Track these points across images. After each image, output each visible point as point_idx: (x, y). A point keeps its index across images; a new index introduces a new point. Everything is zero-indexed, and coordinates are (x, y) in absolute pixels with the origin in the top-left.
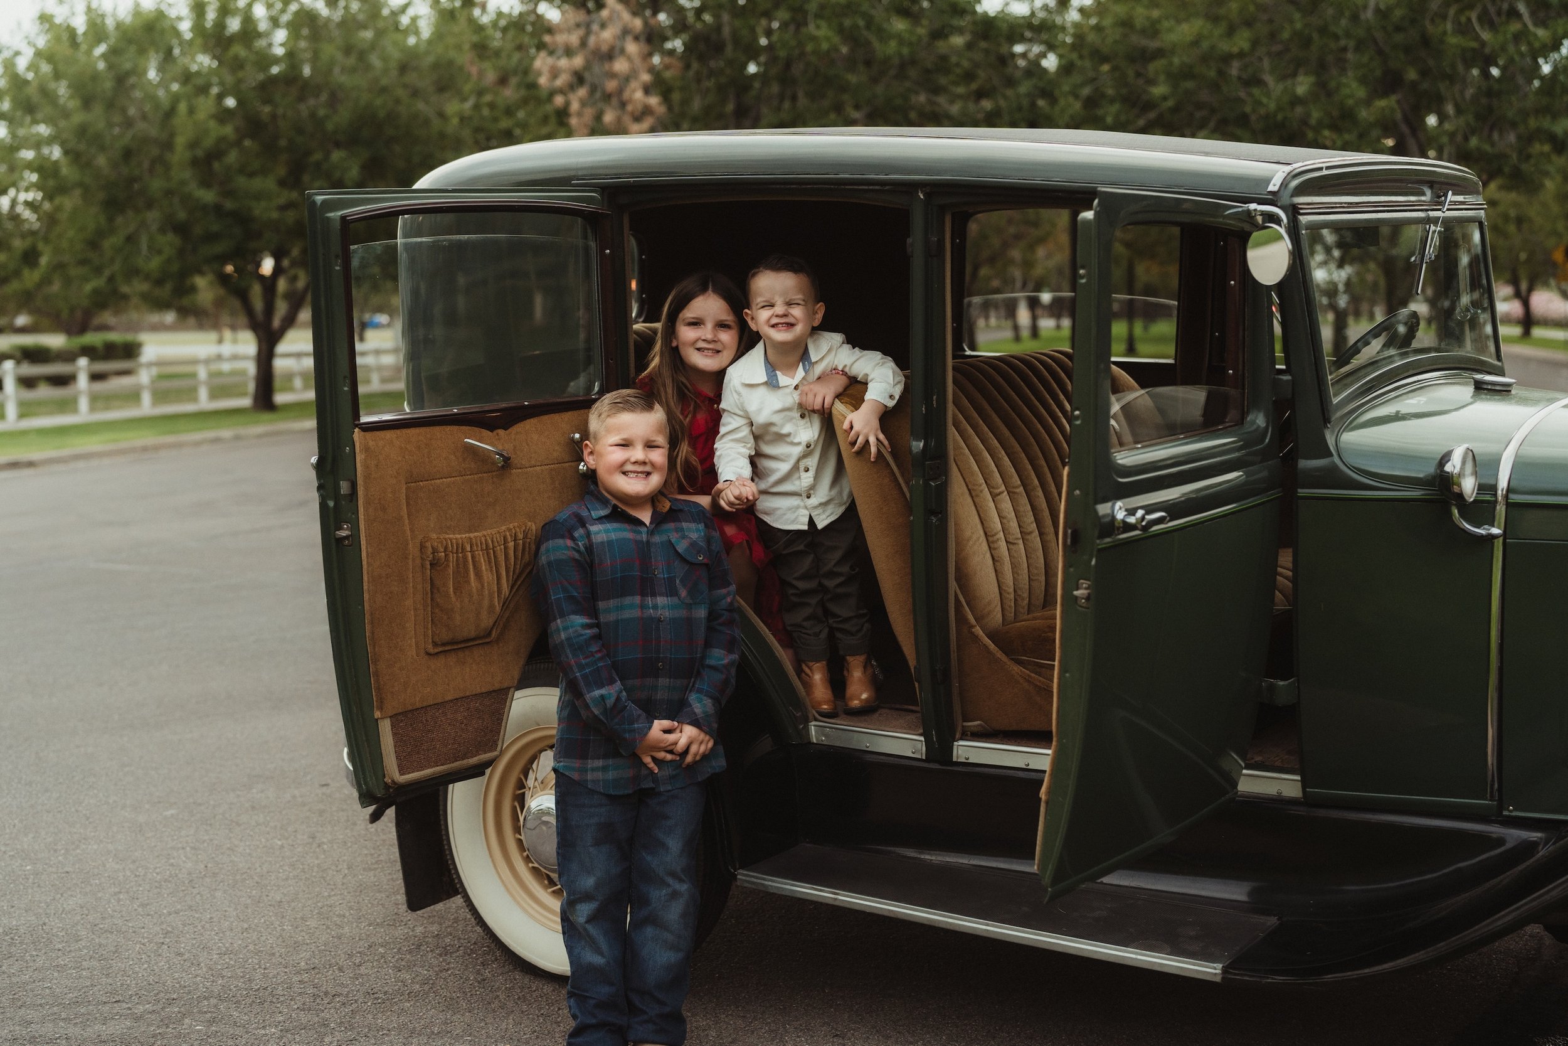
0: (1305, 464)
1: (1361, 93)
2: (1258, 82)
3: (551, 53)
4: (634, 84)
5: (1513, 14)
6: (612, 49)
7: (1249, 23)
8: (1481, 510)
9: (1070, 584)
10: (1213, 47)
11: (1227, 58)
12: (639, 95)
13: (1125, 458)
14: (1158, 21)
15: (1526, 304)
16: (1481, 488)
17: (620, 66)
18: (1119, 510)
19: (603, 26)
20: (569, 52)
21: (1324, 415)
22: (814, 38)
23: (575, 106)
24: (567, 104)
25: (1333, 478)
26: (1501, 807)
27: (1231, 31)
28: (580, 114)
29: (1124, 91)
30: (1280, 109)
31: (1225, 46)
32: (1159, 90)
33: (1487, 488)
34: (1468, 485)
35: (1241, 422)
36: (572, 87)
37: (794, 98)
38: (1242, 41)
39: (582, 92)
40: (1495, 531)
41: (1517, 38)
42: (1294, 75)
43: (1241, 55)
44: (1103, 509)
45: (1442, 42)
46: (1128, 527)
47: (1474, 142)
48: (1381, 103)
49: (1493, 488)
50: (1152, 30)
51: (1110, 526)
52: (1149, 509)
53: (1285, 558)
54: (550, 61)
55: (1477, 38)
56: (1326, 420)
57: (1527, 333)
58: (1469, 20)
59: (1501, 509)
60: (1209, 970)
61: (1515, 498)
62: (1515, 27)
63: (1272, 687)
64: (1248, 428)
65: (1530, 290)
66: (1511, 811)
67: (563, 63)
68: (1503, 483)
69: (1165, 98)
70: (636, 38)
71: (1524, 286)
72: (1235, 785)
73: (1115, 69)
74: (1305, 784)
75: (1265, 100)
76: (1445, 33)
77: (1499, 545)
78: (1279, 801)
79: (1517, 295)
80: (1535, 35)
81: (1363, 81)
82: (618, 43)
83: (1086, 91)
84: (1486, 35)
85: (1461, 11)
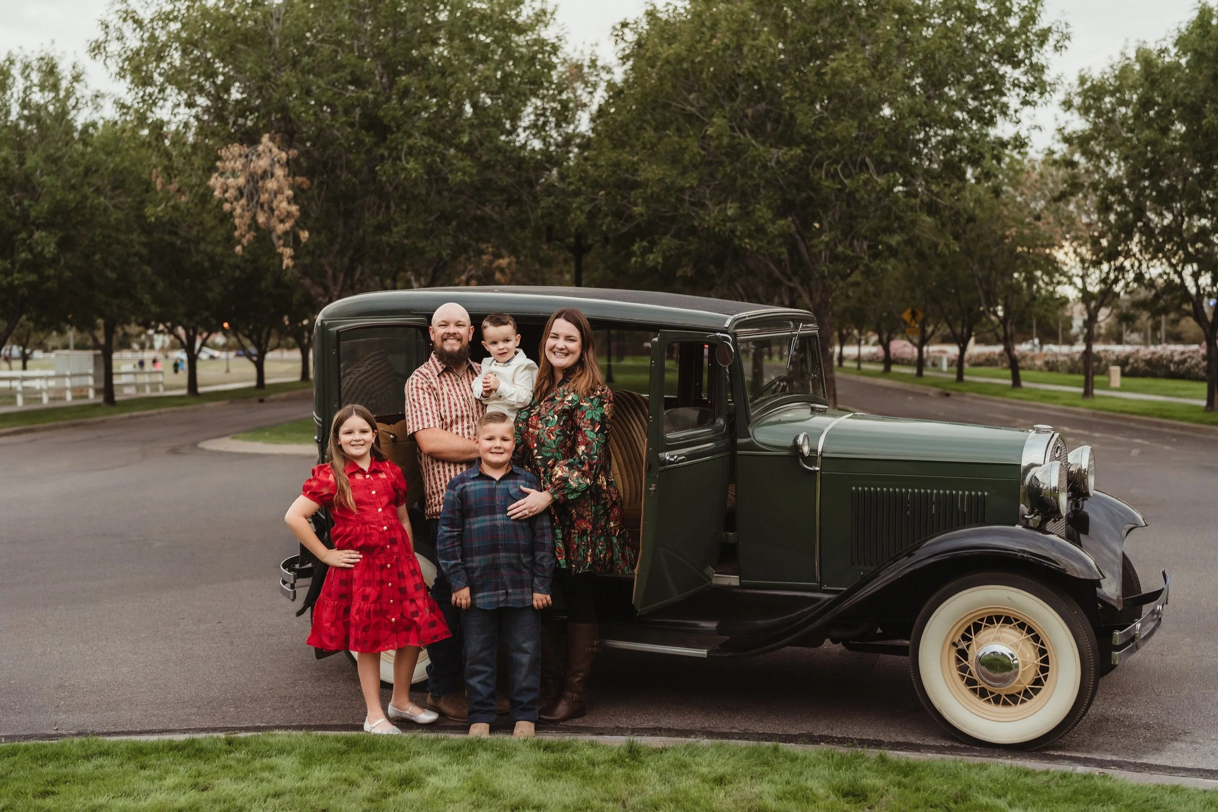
0: (740, 441)
1: (769, 215)
2: (703, 206)
3: (222, 174)
4: (280, 197)
5: (864, 166)
6: (265, 172)
7: (696, 167)
8: (811, 459)
9: (648, 485)
10: (673, 183)
11: (682, 190)
12: (284, 204)
13: (669, 436)
14: (637, 163)
15: (886, 348)
16: (811, 451)
17: (271, 184)
18: (667, 456)
19: (259, 156)
20: (234, 174)
21: (748, 421)
22: (404, 169)
23: (238, 211)
24: (234, 209)
25: (752, 446)
26: (821, 586)
27: (684, 172)
28: (241, 217)
29: (614, 208)
30: (717, 224)
31: (681, 182)
32: (637, 210)
33: (813, 450)
34: (806, 449)
35: (714, 422)
36: (237, 199)
37: (388, 207)
38: (691, 180)
39: (243, 201)
40: (817, 469)
41: (866, 183)
42: (725, 201)
43: (691, 187)
44: (661, 455)
45: (818, 184)
46: (671, 463)
47: (840, 249)
48: (781, 222)
49: (816, 451)
50: (634, 169)
51: (664, 462)
52: (679, 456)
53: (732, 487)
54: (221, 180)
55: (841, 182)
56: (749, 422)
57: (887, 369)
58: (836, 170)
59: (819, 460)
60: (703, 653)
61: (824, 455)
62: (864, 176)
63: (727, 536)
64: (716, 425)
65: (890, 339)
66: (825, 587)
67: (231, 181)
68: (820, 450)
69: (642, 215)
70: (281, 166)
71: (885, 337)
72: (710, 580)
73: (607, 194)
74: (740, 579)
75: (707, 218)
76: (820, 178)
77: (819, 474)
78: (730, 587)
79: (880, 342)
80: (877, 182)
81: (769, 207)
82: (269, 169)
83: (587, 208)
84: (846, 182)
85: (831, 164)
